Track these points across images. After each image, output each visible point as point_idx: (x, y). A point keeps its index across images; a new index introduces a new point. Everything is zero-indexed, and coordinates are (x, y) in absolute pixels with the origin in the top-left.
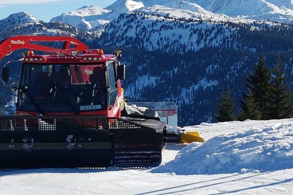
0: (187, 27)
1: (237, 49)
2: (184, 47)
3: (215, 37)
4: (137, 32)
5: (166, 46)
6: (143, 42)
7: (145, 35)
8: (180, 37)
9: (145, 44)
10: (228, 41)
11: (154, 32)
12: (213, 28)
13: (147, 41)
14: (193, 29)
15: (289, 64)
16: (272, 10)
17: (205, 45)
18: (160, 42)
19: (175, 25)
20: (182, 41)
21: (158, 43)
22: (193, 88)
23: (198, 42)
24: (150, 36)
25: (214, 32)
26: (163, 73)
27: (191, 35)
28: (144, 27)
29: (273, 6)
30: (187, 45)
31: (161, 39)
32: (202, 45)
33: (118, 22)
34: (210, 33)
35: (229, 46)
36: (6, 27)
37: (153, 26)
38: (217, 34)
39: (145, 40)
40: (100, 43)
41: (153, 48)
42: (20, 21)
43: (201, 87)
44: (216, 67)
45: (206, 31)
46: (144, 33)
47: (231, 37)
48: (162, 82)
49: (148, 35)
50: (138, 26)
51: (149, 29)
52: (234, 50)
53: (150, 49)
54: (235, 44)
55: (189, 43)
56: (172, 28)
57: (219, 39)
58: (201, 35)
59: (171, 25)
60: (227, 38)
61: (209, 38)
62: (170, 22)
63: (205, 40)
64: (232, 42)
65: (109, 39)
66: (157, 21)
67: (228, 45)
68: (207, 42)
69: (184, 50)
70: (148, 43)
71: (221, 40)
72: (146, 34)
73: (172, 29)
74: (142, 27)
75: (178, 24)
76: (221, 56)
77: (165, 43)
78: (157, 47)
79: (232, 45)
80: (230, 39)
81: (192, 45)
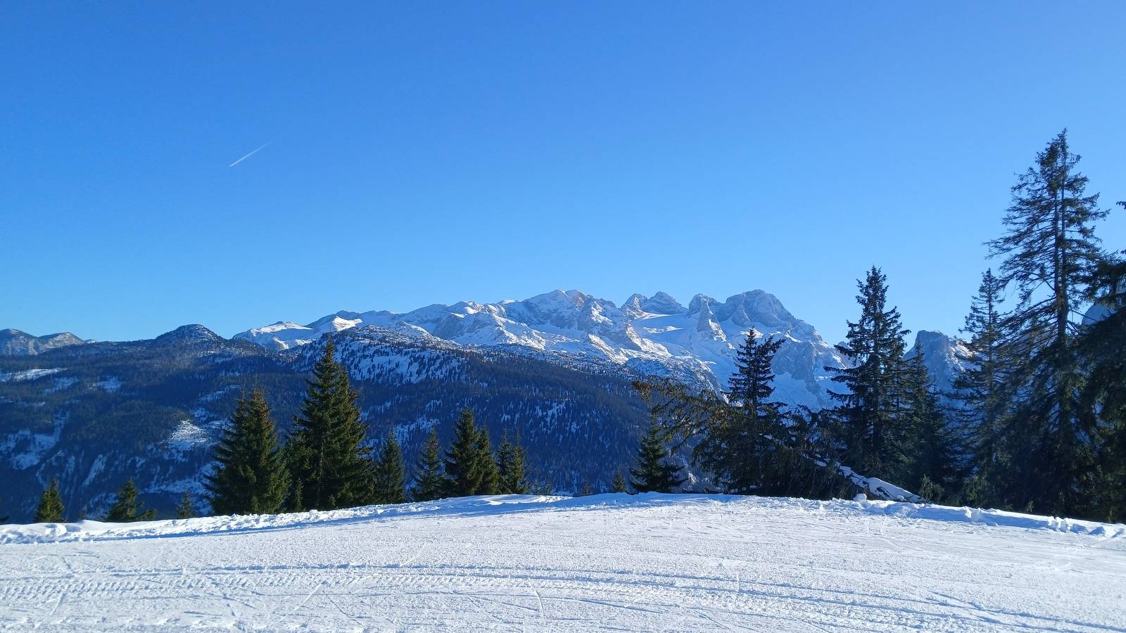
0: (406, 353)
1: (465, 382)
2: (401, 377)
3: (440, 367)
4: (344, 357)
5: (379, 376)
6: (349, 369)
7: (352, 362)
8: (397, 365)
9: (353, 371)
10: (455, 373)
11: (365, 358)
12: (438, 357)
13: (355, 368)
14: (414, 357)
15: (524, 404)
16: (511, 339)
17: (427, 376)
18: (372, 370)
19: (392, 350)
20: (399, 371)
21: (369, 371)
22: (409, 428)
23: (419, 373)
24: (359, 362)
25: (439, 361)
26: (371, 408)
27: (410, 364)
28: (353, 351)
29: (511, 335)
30: (406, 375)
31: (374, 366)
32: (423, 376)
33: (320, 343)
34: (435, 362)
35: (456, 378)
36: (171, 342)
37: (364, 351)
38: (443, 363)
39: (352, 367)
40: (294, 367)
41: (362, 377)
42: (191, 336)
43: (418, 426)
44: (438, 403)
45: (430, 360)
46: (351, 359)
47: (459, 368)
48: (370, 418)
49: (357, 360)
50: (344, 351)
51: (359, 354)
52: (461, 384)
53: (359, 378)
54: (463, 377)
55: (407, 373)
56: (387, 354)
57: (444, 370)
58: (422, 364)
59: (388, 350)
60: (454, 368)
61: (432, 368)
62: (386, 347)
63: (428, 371)
64: (460, 374)
65: (307, 363)
66: (370, 345)
67: (454, 379)
68: (430, 373)
69: (401, 382)
70: (356, 371)
71: (446, 372)
72: (354, 360)
73: (388, 356)
74: (350, 351)
75: (396, 350)
76: (445, 391)
77: (378, 371)
78: (367, 376)
79: (459, 379)
80: (457, 371)
81: (411, 376)
